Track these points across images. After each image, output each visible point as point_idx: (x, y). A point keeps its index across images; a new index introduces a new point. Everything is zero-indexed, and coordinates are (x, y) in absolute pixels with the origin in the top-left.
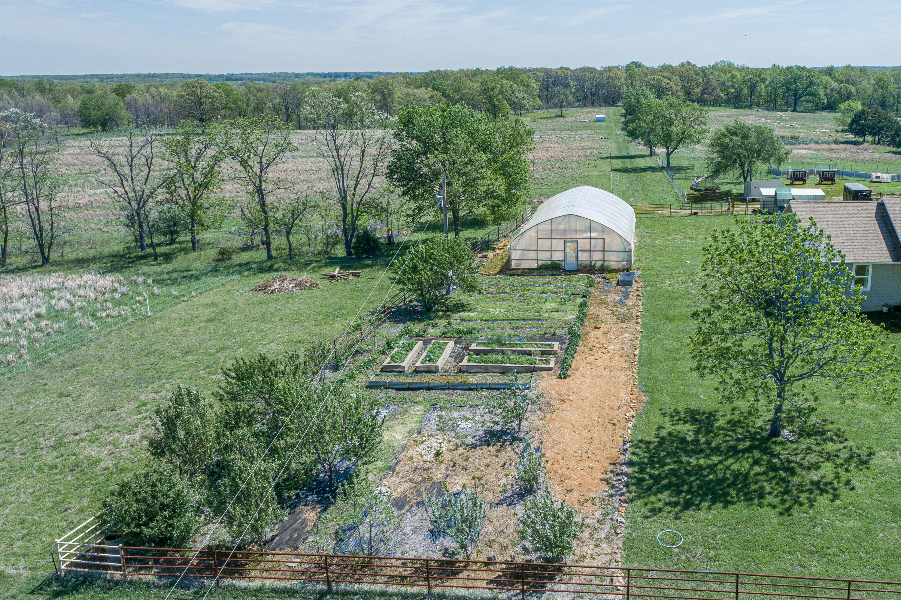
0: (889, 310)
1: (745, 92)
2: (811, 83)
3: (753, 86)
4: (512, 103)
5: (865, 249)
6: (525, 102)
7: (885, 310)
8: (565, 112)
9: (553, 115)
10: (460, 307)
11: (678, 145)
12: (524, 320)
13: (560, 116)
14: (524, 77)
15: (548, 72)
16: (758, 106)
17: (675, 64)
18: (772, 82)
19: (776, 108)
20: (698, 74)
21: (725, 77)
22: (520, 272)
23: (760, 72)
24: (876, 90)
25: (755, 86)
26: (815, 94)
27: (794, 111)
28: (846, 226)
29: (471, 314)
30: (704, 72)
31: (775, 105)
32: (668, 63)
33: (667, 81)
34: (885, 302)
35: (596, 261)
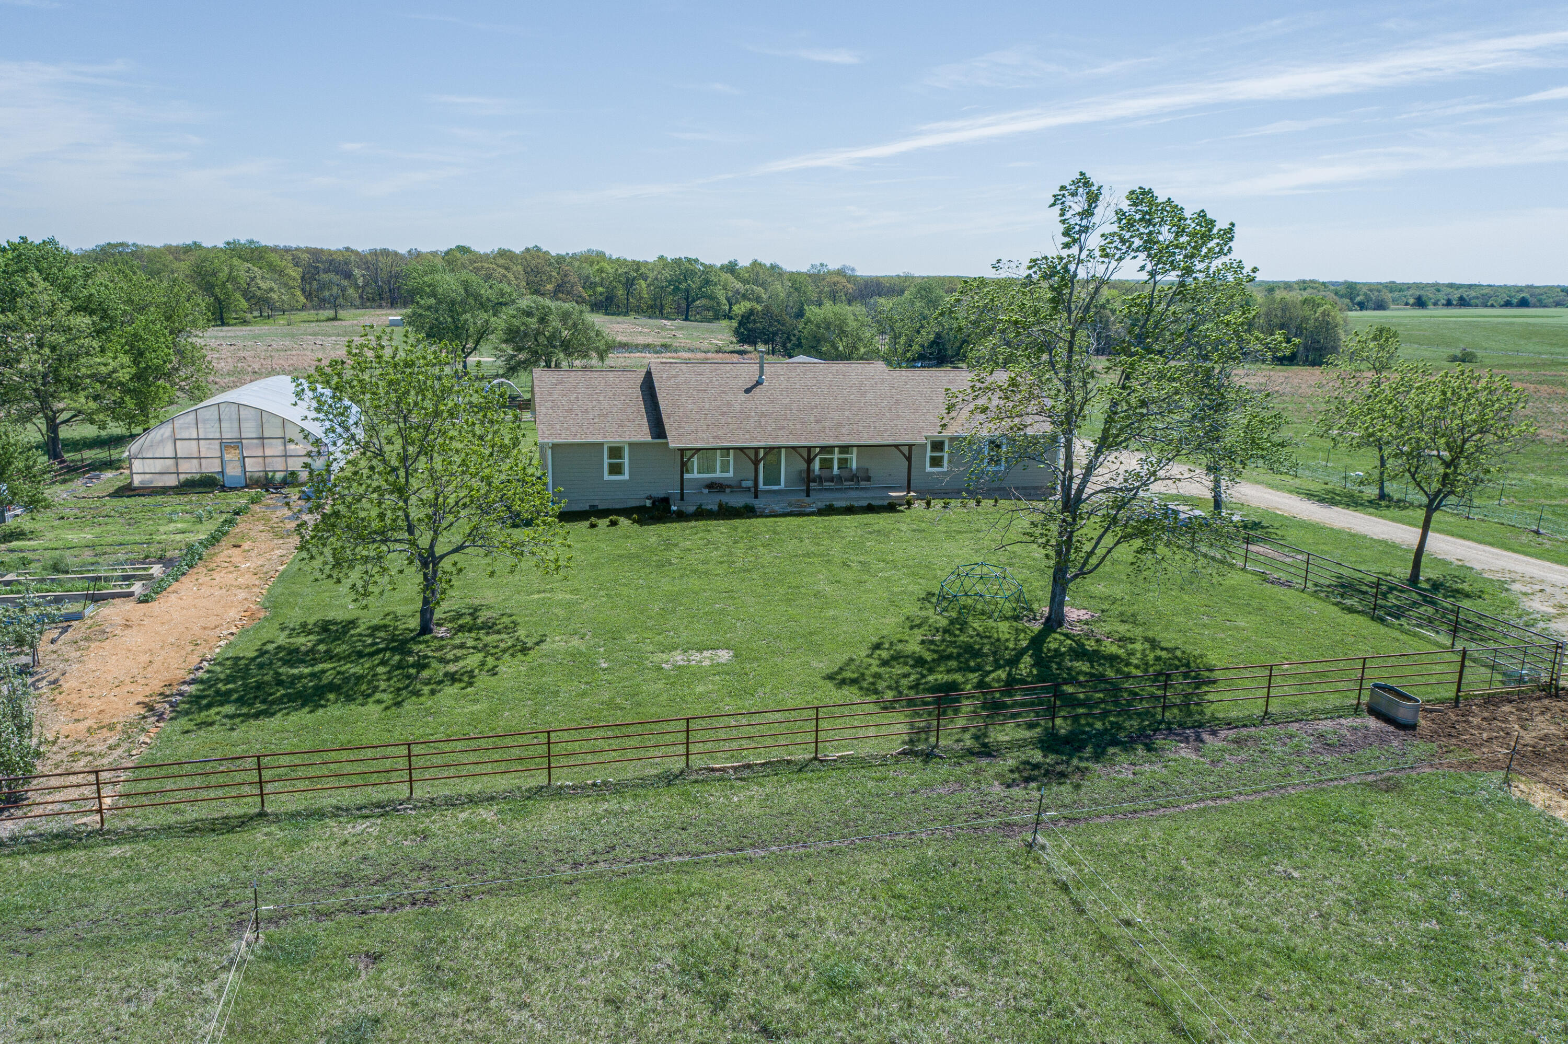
0: (654, 503)
1: (620, 292)
2: (707, 282)
3: (629, 283)
4: (246, 295)
5: (620, 425)
6: (275, 296)
7: (648, 503)
8: (342, 313)
9: (323, 318)
10: (19, 535)
11: (477, 343)
12: (121, 544)
13: (335, 319)
14: (274, 258)
15: (316, 254)
16: (637, 312)
17: (518, 249)
18: (656, 279)
19: (662, 316)
20: (551, 264)
21: (591, 270)
22: (146, 492)
23: (637, 265)
24: (789, 295)
25: (632, 284)
26: (711, 298)
27: (686, 319)
28: (601, 398)
29: (32, 543)
30: (560, 259)
31: (661, 312)
32: (506, 247)
33: (503, 271)
34: (648, 493)
35: (275, 472)
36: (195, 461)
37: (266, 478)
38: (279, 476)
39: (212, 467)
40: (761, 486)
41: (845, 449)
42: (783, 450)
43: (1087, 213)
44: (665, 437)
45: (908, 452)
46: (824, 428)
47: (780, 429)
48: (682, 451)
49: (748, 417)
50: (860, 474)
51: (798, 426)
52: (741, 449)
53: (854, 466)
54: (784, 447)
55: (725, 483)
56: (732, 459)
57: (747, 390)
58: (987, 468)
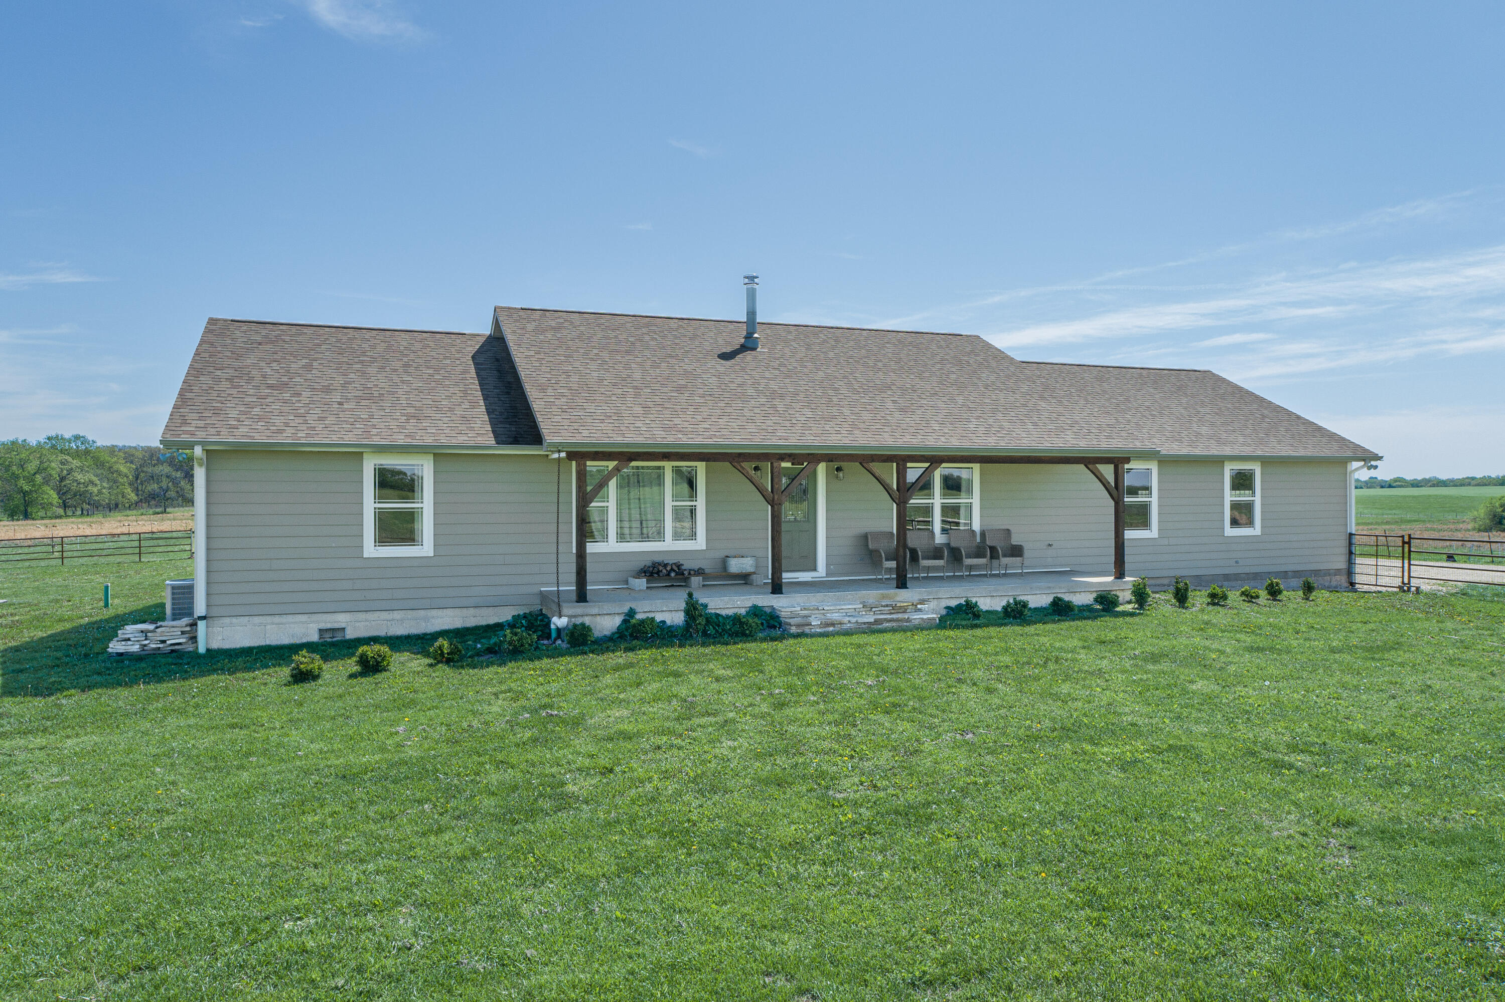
44: (535, 435)
48: (582, 459)
50: (993, 543)
53: (976, 525)
54: (829, 458)
55: (688, 564)
56: (701, 504)
57: (725, 356)
58: (1230, 531)
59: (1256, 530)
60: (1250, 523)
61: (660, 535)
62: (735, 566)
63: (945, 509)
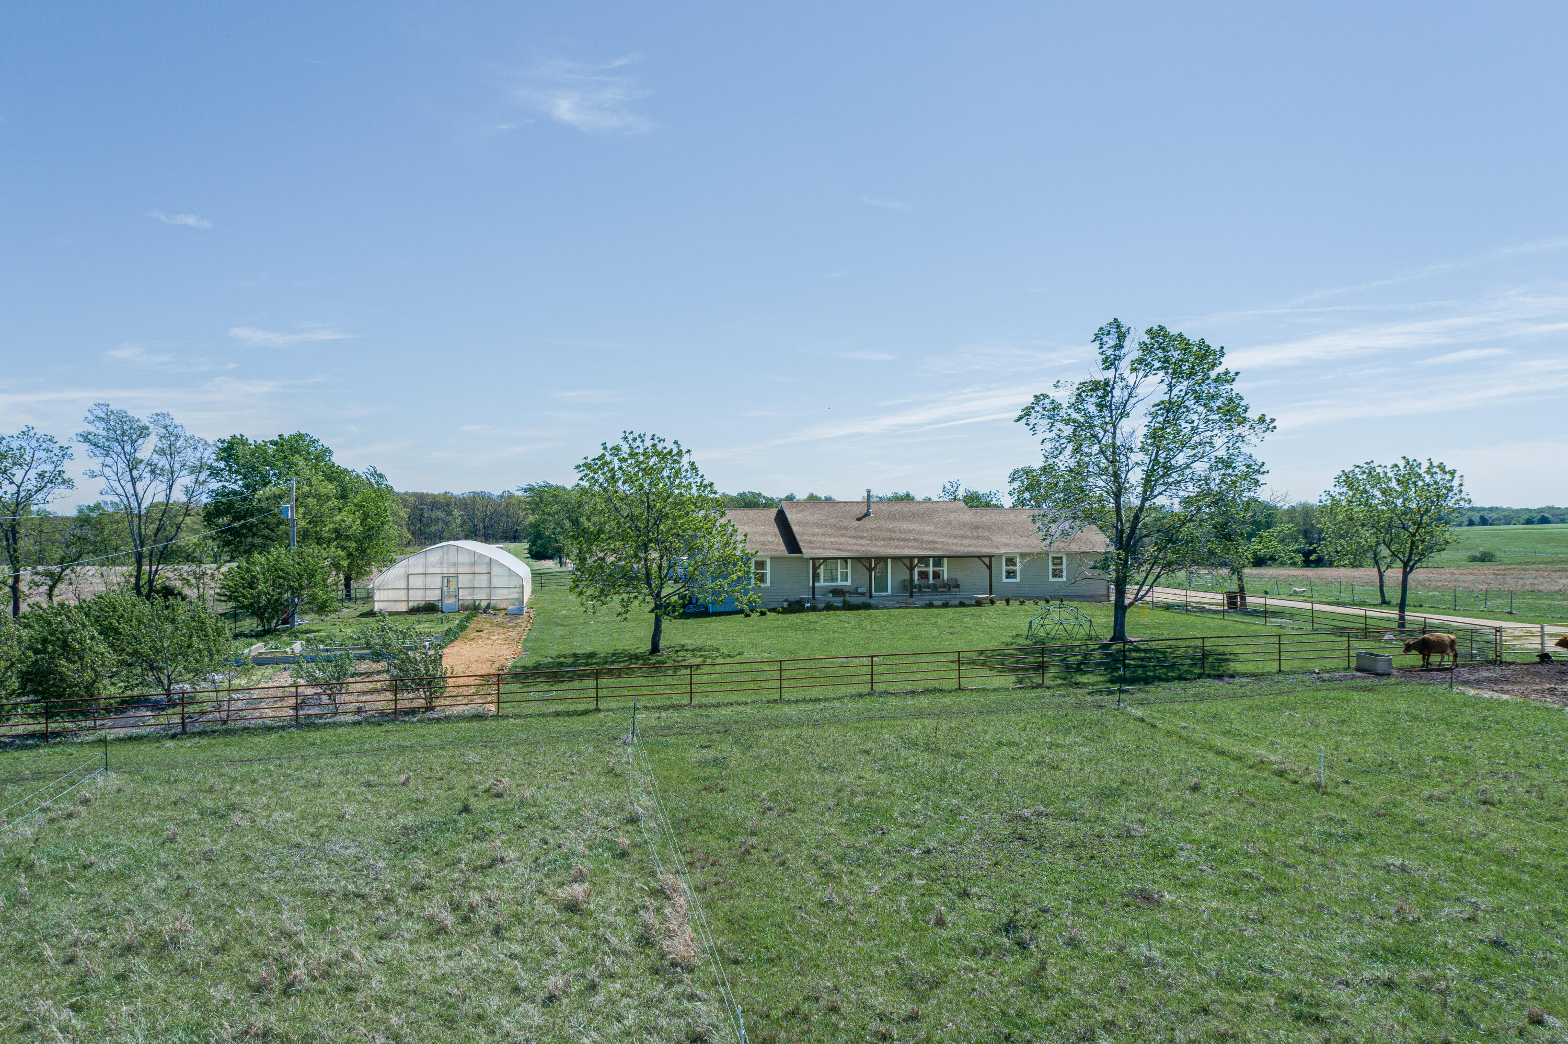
0: (790, 605)
5: (763, 545)
7: (786, 605)
34: (785, 598)
35: (481, 600)
36: (422, 592)
37: (474, 605)
38: (484, 604)
39: (433, 596)
40: (874, 593)
41: (938, 560)
42: (889, 560)
43: (1119, 346)
44: (800, 551)
45: (988, 561)
46: (922, 544)
47: (888, 544)
48: (813, 559)
49: (862, 537)
50: (951, 583)
51: (902, 543)
52: (858, 559)
53: (946, 577)
54: (891, 558)
55: (845, 590)
56: (849, 570)
57: (859, 519)
58: (1052, 579)
59: (1064, 579)
60: (1061, 576)
61: (836, 580)
62: (860, 590)
63: (934, 572)
